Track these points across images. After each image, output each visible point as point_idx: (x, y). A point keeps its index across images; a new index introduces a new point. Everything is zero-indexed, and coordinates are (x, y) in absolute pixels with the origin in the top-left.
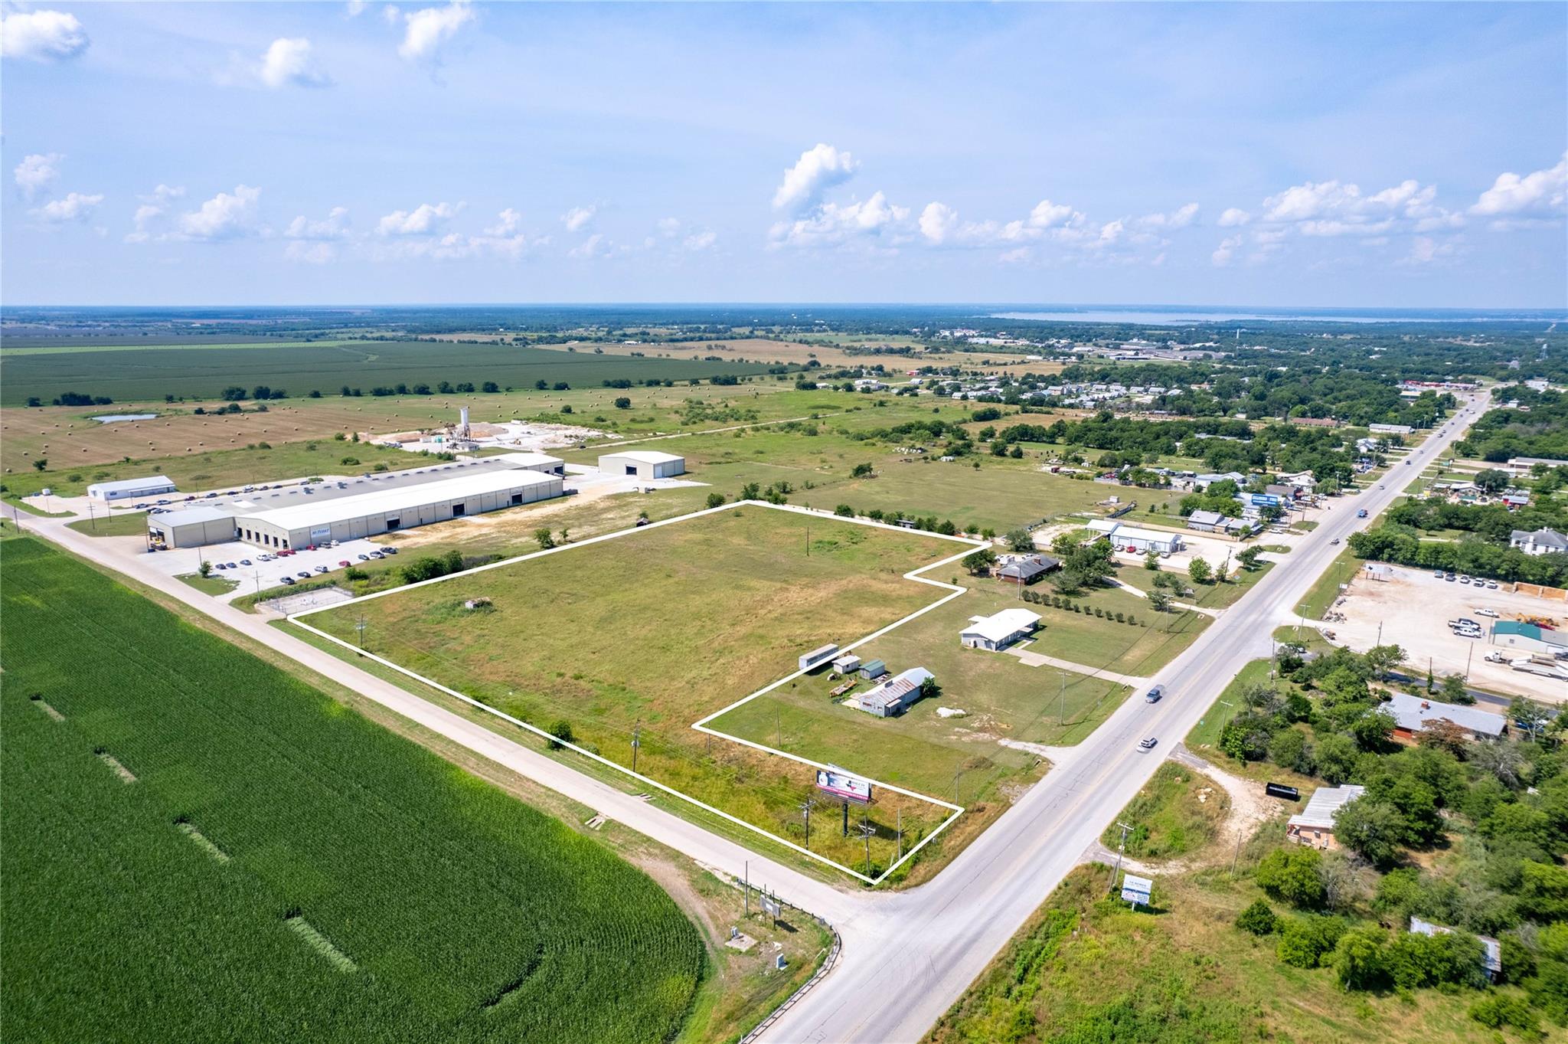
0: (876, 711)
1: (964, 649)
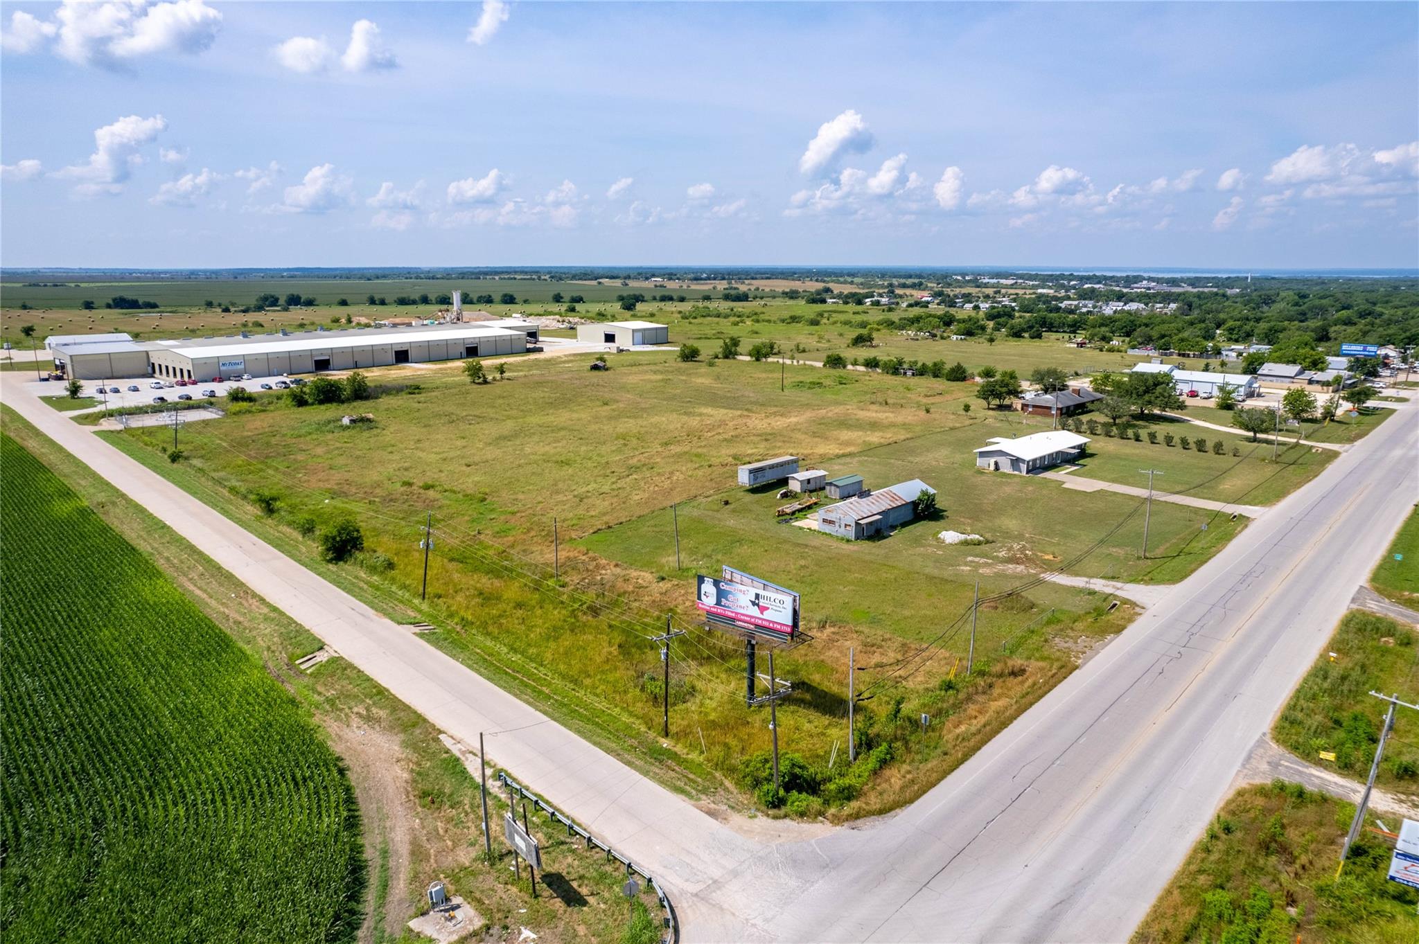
0: (842, 531)
1: (980, 472)
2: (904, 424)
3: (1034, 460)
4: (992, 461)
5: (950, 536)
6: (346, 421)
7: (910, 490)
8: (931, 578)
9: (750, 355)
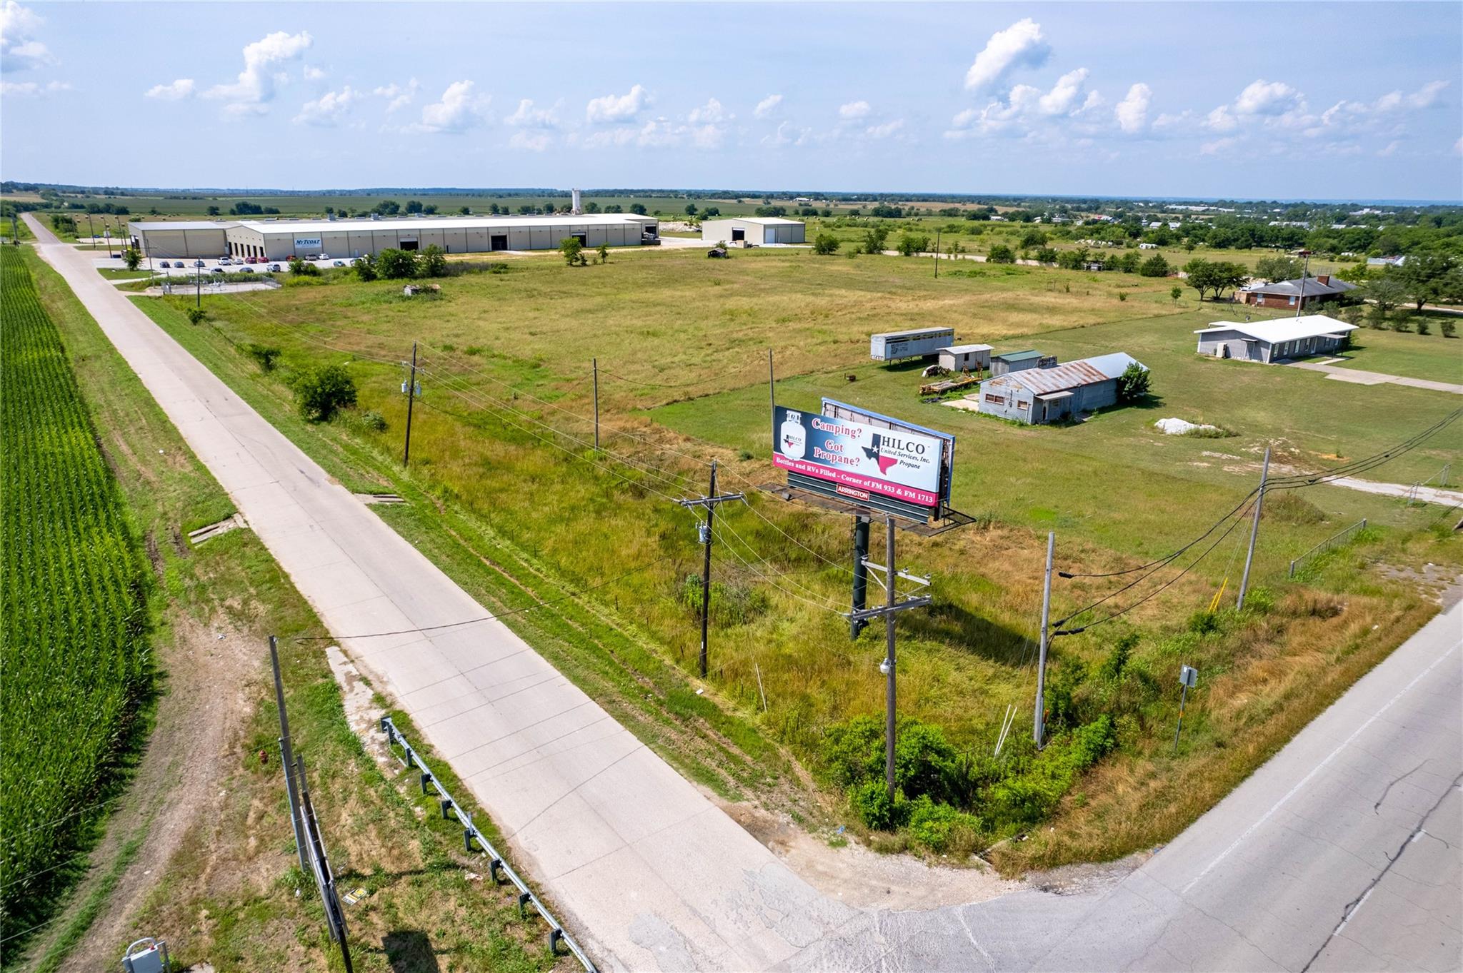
0: (1013, 412)
1: (1203, 359)
2: (1093, 310)
3: (1282, 345)
4: (1220, 346)
5: (1173, 425)
6: (408, 291)
7: (1113, 365)
8: (1150, 476)
9: (899, 249)
